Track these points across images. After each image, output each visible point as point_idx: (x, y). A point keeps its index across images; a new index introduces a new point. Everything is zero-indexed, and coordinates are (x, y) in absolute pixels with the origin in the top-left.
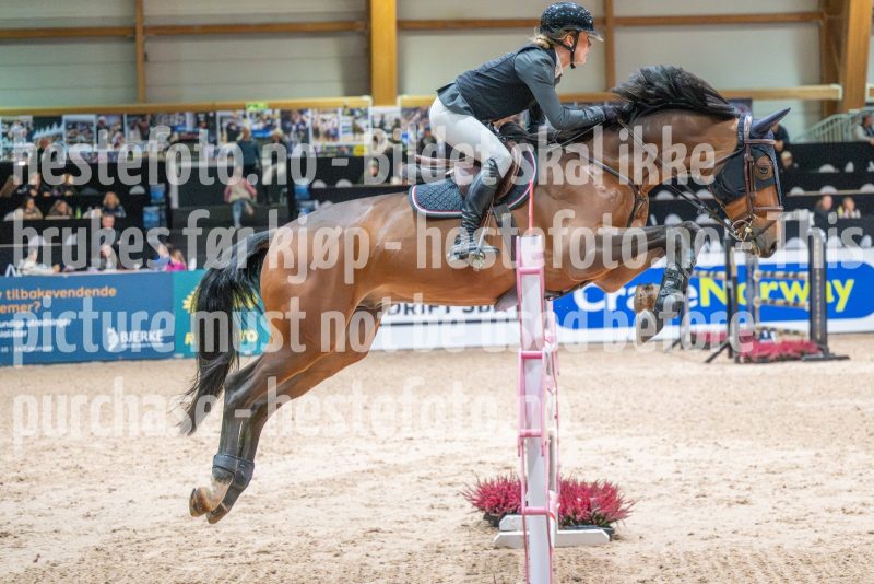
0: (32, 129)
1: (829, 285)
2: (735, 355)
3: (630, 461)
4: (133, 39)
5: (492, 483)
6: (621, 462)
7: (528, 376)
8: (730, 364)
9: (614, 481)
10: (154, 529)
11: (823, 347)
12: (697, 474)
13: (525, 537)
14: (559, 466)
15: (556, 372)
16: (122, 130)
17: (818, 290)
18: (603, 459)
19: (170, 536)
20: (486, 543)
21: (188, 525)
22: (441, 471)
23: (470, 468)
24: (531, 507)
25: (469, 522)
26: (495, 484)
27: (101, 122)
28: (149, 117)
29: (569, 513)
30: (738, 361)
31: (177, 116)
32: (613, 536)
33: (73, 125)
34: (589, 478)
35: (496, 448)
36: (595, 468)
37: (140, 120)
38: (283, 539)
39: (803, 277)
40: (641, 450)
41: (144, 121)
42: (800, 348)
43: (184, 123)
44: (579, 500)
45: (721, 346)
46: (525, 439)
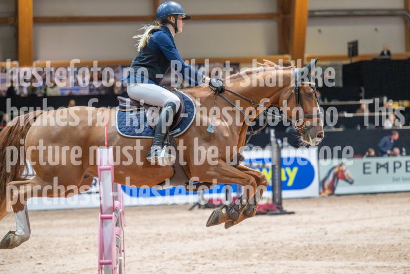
1: (283, 171)
7: (105, 229)
11: (280, 206)
15: (123, 225)
17: (277, 174)
35: (91, 269)
39: (268, 166)
42: (267, 208)
45: (221, 207)
46: (103, 266)
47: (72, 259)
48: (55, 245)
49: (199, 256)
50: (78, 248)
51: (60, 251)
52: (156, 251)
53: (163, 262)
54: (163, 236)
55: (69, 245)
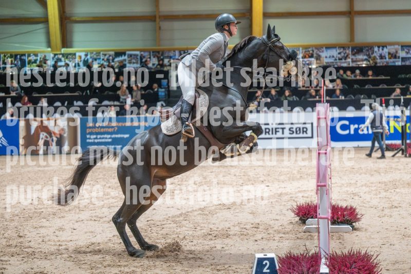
0: (114, 57)
2: (404, 153)
3: (360, 197)
4: (155, 21)
5: (303, 205)
6: (356, 198)
8: (403, 157)
9: (354, 206)
10: (163, 221)
12: (389, 203)
13: (318, 228)
14: (331, 199)
16: (150, 58)
18: (349, 196)
19: (170, 224)
20: (300, 230)
21: (178, 219)
22: (281, 200)
23: (293, 199)
24: (321, 216)
25: (293, 221)
26: (304, 206)
27: (142, 55)
28: (161, 53)
29: (335, 219)
30: (406, 156)
31: (172, 52)
32: (354, 229)
33: (130, 56)
34: (344, 204)
35: (304, 191)
36: (345, 200)
37: (157, 54)
38: (216, 226)
40: (365, 193)
41: (159, 54)
43: (175, 55)
44: (340, 213)
45: (399, 150)
46: (319, 188)
47: (291, 183)
48: (278, 173)
49: (383, 185)
50: (294, 176)
51: (282, 178)
52: (351, 180)
53: (356, 187)
54: (356, 170)
55: (288, 174)
